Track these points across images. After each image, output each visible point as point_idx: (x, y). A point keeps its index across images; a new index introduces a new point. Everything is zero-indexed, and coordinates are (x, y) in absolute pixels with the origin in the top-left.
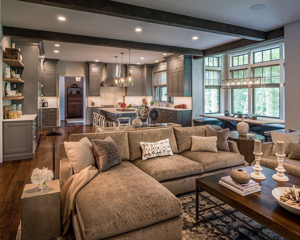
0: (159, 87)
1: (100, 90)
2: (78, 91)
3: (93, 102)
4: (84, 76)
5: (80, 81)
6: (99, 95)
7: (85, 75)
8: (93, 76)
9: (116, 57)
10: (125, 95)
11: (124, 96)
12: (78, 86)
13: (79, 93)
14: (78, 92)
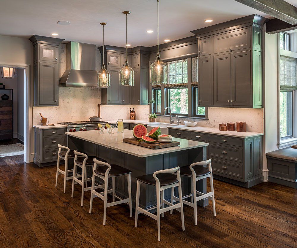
0: (165, 89)
1: (57, 93)
2: (5, 95)
3: (44, 117)
4: (25, 65)
5: (11, 76)
6: (56, 104)
7: (27, 63)
8: (44, 66)
9: (103, 24)
10: (100, 103)
11: (99, 105)
12: (4, 86)
13: (7, 99)
14: (5, 97)
